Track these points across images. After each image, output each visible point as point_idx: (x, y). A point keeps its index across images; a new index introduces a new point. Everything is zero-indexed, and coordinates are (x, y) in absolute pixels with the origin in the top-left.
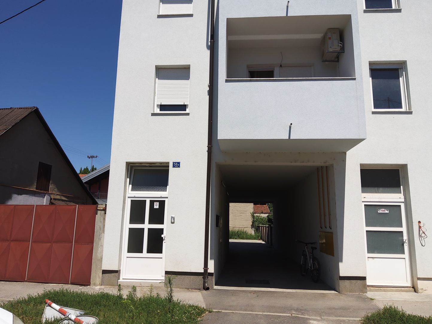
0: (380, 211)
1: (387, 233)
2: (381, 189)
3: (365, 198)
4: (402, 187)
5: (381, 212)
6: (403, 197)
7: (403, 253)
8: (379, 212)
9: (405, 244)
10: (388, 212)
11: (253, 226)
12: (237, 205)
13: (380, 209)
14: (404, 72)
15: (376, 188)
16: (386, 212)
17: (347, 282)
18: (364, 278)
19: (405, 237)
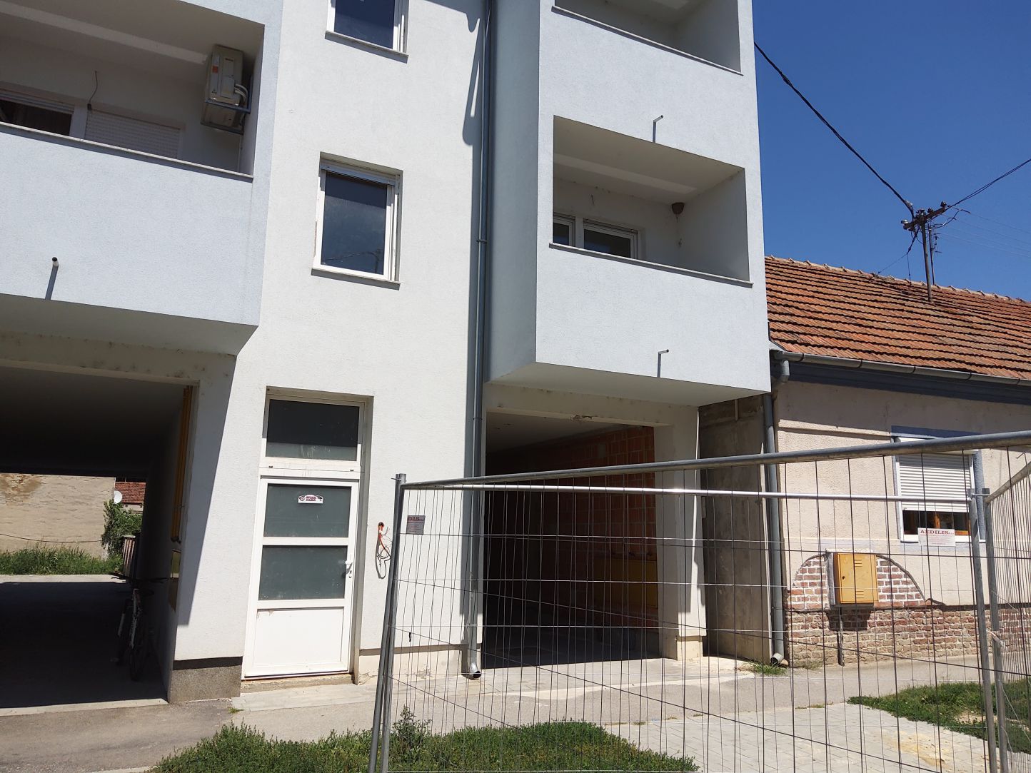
0: (304, 500)
1: (312, 551)
2: (313, 449)
3: (272, 467)
4: (359, 446)
5: (305, 502)
6: (359, 469)
7: (341, 594)
8: (300, 501)
9: (347, 576)
10: (322, 502)
11: (106, 538)
12: (66, 482)
13: (303, 495)
14: (396, 196)
15: (302, 446)
16: (318, 501)
17: (193, 674)
18: (237, 661)
19: (351, 559)
